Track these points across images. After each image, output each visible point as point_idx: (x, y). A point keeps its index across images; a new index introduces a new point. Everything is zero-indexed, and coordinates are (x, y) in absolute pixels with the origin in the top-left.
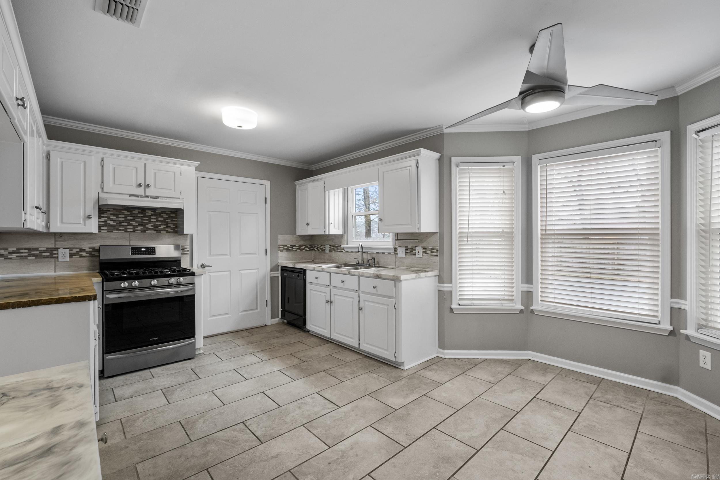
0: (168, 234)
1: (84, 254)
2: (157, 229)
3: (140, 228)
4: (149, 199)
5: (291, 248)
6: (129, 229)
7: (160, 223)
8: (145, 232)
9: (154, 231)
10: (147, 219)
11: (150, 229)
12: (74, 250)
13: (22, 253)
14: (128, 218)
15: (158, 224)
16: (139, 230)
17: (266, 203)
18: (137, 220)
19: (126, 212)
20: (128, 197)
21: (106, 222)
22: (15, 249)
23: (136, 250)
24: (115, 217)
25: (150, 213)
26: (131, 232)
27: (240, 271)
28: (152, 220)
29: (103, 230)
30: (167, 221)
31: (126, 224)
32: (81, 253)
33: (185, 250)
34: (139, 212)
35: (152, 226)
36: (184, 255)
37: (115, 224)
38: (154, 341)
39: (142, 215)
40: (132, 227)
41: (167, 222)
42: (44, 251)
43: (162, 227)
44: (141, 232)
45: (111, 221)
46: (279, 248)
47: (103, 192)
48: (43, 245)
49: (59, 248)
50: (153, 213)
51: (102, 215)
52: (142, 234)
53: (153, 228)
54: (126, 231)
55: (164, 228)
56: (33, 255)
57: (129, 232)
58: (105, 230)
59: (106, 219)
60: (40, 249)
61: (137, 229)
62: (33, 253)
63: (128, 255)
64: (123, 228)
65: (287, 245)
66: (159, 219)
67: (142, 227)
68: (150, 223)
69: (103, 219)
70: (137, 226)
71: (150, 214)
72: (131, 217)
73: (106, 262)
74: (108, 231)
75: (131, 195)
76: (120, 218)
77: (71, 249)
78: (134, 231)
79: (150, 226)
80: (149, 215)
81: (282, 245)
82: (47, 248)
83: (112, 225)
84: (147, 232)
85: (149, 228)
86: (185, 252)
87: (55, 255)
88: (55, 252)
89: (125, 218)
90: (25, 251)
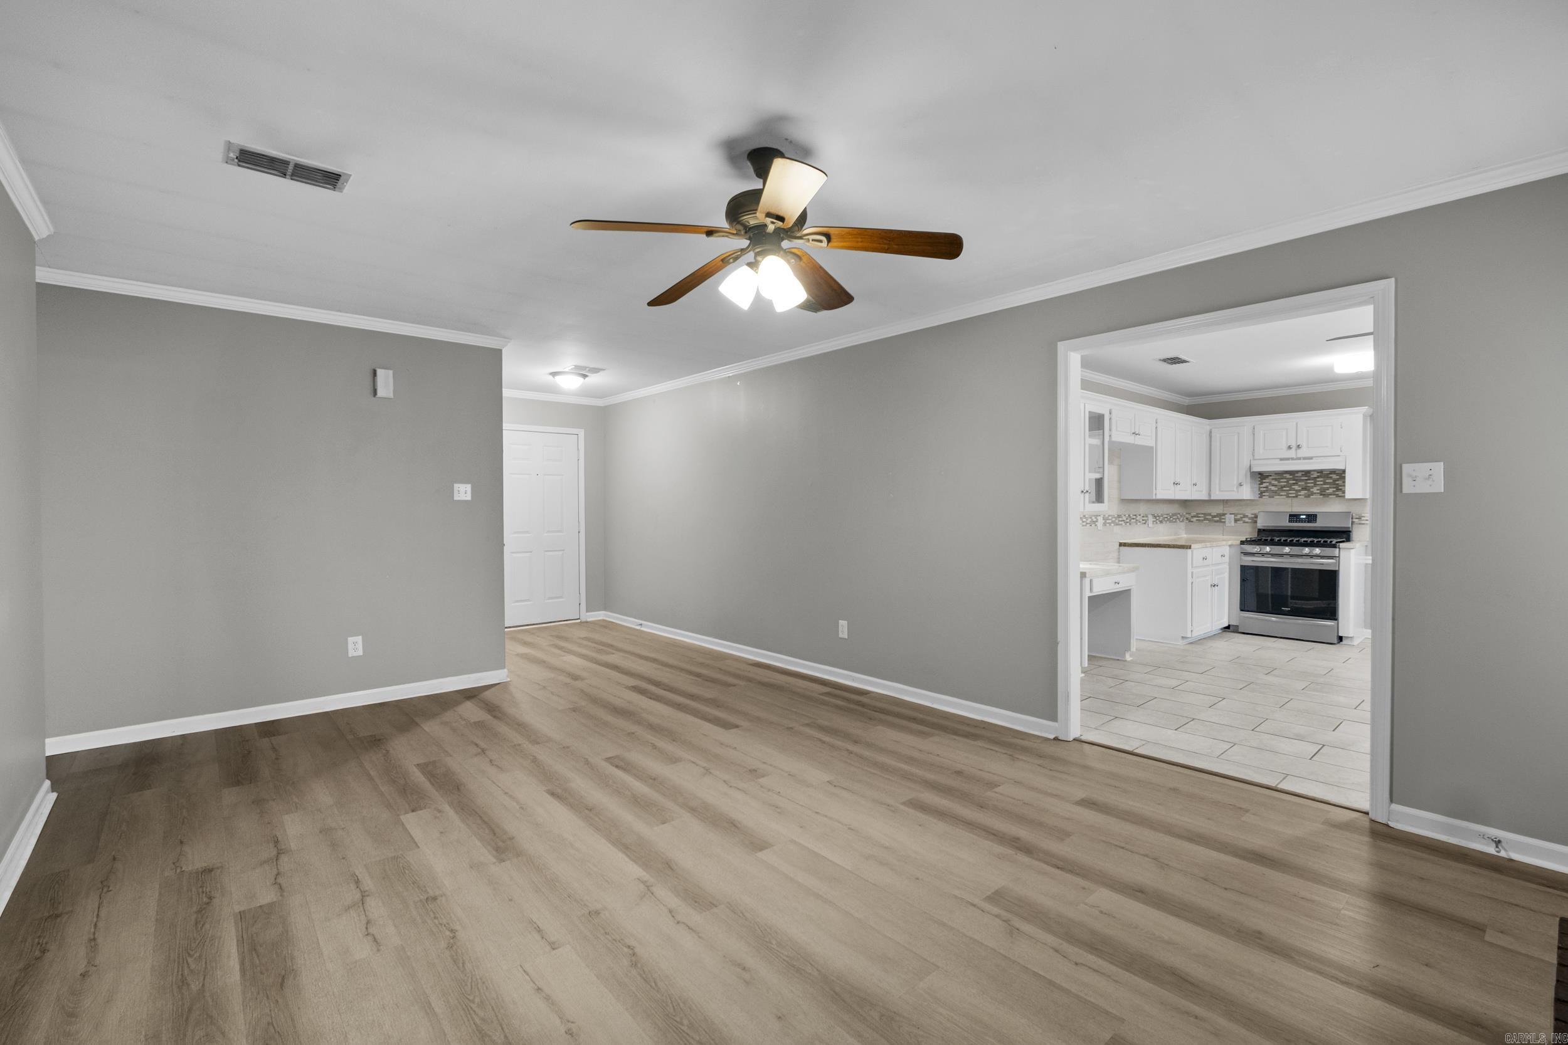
0: (1338, 499)
1: (1246, 520)
2: (1324, 493)
3: (1303, 492)
4: (1302, 461)
6: (1291, 493)
7: (1328, 486)
8: (1309, 497)
9: (1321, 495)
10: (1312, 481)
11: (1315, 493)
12: (1238, 516)
13: (1200, 517)
14: (1291, 483)
15: (1325, 488)
16: (1303, 495)
18: (1300, 483)
19: (1288, 476)
20: (1278, 461)
21: (1268, 487)
23: (1294, 517)
24: (1276, 483)
25: (1316, 475)
26: (1293, 497)
28: (1318, 483)
29: (1264, 496)
30: (1337, 482)
31: (1288, 489)
32: (1244, 519)
34: (1302, 476)
35: (1318, 490)
36: (1363, 526)
37: (1276, 489)
38: (1286, 611)
39: (1306, 478)
40: (1294, 492)
41: (1338, 484)
42: (1215, 517)
43: (1331, 491)
44: (1304, 497)
45: (1273, 486)
47: (1254, 459)
48: (1215, 510)
49: (1226, 514)
50: (1319, 474)
51: (1264, 481)
52: (1305, 499)
53: (1318, 491)
54: (1288, 496)
55: (1334, 491)
56: (1207, 519)
57: (1290, 497)
58: (1267, 496)
59: (1268, 484)
60: (1212, 514)
61: (1300, 494)
62: (1207, 517)
63: (1285, 523)
64: (1285, 494)
66: (1327, 481)
67: (1306, 492)
68: (1316, 487)
69: (1264, 485)
70: (1300, 491)
72: (1294, 481)
73: (1271, 528)
74: (1270, 497)
75: (1281, 459)
76: (1282, 483)
77: (1235, 515)
78: (1296, 497)
79: (1315, 490)
80: (1315, 478)
82: (1217, 514)
83: (1273, 490)
84: (1312, 497)
86: (1363, 522)
87: (1223, 520)
88: (1223, 517)
89: (1287, 482)
90: (1202, 515)
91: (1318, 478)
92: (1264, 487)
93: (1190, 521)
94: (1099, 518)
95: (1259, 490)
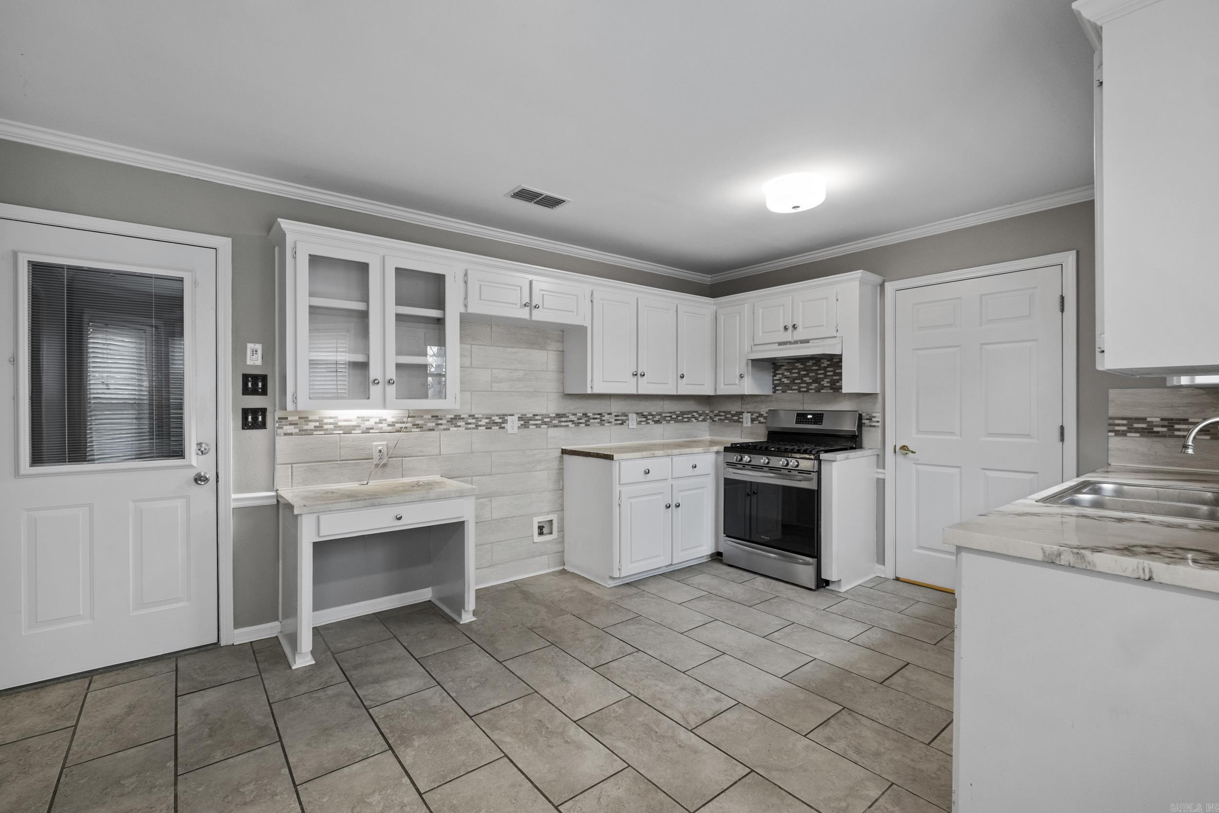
1: (762, 419)
2: (834, 387)
3: (814, 386)
4: (799, 345)
5: (1163, 426)
6: (802, 387)
8: (820, 391)
9: (831, 389)
10: (823, 372)
11: (825, 387)
12: (754, 415)
13: (722, 416)
14: (802, 373)
15: (835, 379)
16: (814, 389)
17: (1062, 310)
18: (811, 374)
19: (799, 365)
20: (776, 346)
21: (781, 380)
22: (717, 412)
23: (801, 417)
24: (789, 373)
26: (804, 391)
27: (987, 472)
28: (828, 374)
29: (778, 390)
31: (799, 381)
32: (759, 419)
33: (873, 419)
34: (813, 363)
35: (828, 382)
36: (872, 428)
37: (789, 382)
38: (765, 540)
39: (816, 368)
40: (805, 385)
41: (834, 373)
42: (733, 415)
44: (816, 391)
45: (785, 378)
46: (1110, 425)
47: (754, 345)
48: (734, 408)
49: (744, 412)
50: (829, 363)
51: (777, 372)
53: (829, 385)
54: (800, 391)
56: (728, 418)
57: (802, 391)
58: (780, 390)
59: (781, 376)
60: (732, 412)
61: (810, 387)
62: (728, 416)
63: (793, 423)
64: (796, 388)
65: (1145, 419)
67: (817, 385)
68: (826, 378)
69: (778, 377)
70: (810, 384)
71: (826, 365)
72: (805, 371)
73: (779, 431)
74: (782, 392)
75: (780, 344)
76: (794, 373)
77: (752, 413)
78: (807, 391)
79: (825, 383)
80: (825, 367)
81: (1123, 419)
82: (736, 412)
83: (786, 384)
84: (822, 391)
85: (825, 385)
86: (874, 424)
87: (741, 420)
88: (741, 416)
89: (798, 373)
90: (723, 414)
91: (829, 367)
92: (777, 380)
93: (713, 421)
94: (509, 418)
95: (773, 384)
